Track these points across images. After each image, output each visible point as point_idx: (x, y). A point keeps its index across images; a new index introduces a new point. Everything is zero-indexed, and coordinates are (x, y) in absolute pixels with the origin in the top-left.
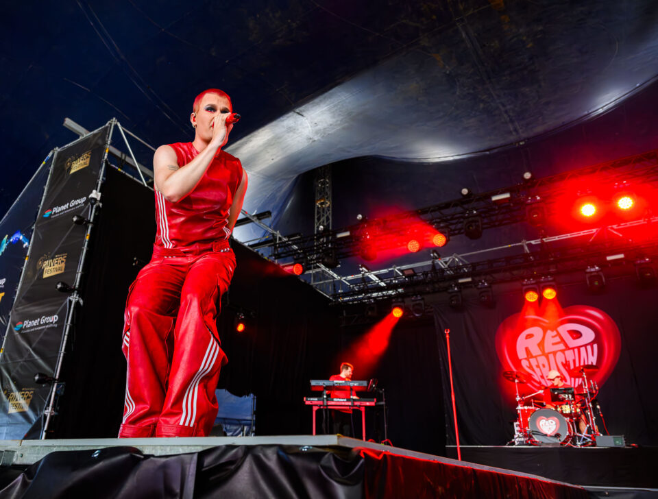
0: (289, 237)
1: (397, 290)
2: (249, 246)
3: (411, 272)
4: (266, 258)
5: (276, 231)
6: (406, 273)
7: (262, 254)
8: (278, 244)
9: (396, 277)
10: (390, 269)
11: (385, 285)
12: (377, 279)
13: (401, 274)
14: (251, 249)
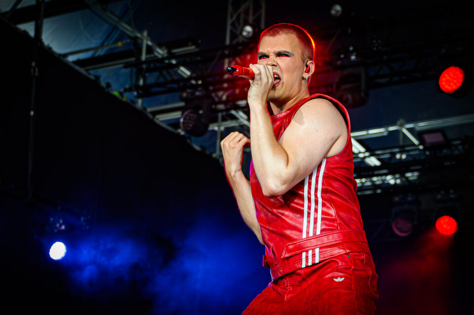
0: (169, 46)
1: (402, 175)
2: (78, 62)
3: (437, 138)
4: (116, 93)
5: (141, 31)
6: (429, 139)
7: (108, 85)
8: (145, 62)
9: (405, 145)
10: (392, 128)
11: (378, 163)
12: (362, 149)
13: (416, 142)
14: (82, 71)
